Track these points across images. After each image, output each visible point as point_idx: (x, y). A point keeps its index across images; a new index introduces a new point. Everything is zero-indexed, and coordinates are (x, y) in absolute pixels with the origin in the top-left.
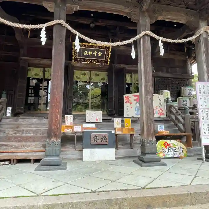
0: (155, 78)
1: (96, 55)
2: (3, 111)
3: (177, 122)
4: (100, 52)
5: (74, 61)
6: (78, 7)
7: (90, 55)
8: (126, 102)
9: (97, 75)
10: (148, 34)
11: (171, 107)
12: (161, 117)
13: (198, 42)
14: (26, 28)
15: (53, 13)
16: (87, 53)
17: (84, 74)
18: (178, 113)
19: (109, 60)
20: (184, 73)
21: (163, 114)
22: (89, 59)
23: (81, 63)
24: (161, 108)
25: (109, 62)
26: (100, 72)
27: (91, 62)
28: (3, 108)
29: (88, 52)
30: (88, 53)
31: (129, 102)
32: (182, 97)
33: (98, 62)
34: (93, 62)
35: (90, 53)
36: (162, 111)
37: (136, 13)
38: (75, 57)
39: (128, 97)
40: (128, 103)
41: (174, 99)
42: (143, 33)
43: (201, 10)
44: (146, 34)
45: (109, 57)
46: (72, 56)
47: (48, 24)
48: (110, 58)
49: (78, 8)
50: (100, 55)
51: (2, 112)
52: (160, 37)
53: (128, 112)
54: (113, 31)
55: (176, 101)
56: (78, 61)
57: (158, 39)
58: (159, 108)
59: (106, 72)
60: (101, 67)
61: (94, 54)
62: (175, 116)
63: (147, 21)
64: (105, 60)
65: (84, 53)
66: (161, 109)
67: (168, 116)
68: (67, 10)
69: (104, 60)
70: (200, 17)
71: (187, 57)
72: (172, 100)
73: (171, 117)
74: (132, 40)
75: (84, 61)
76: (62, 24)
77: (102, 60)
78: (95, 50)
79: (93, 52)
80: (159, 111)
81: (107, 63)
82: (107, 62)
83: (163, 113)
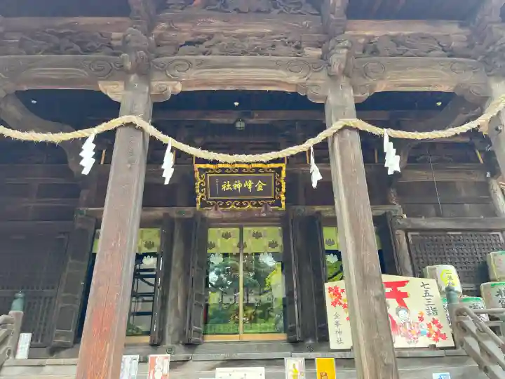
0: (409, 234)
1: (250, 188)
2: (9, 345)
3: (485, 360)
4: (260, 181)
5: (202, 207)
6: (176, 84)
7: (237, 189)
8: (334, 304)
9: (257, 236)
10: (352, 125)
11: (462, 314)
12: (438, 345)
13: (496, 132)
14: (50, 140)
15: (119, 104)
16: (229, 185)
17: (227, 236)
18: (484, 332)
19: (283, 198)
20: (486, 216)
21: (444, 337)
22: (235, 200)
23: (216, 209)
24: (436, 317)
25: (283, 203)
26: (265, 228)
27: (241, 205)
28: (11, 338)
29: (232, 183)
30: (232, 187)
31: (340, 304)
32: (495, 280)
33: (257, 205)
34: (244, 206)
35: (238, 186)
36: (439, 327)
37: (319, 82)
38: (202, 197)
39: (336, 288)
40: (337, 305)
41: (472, 287)
42: (337, 125)
43: (487, 56)
44: (345, 127)
45: (284, 190)
46: (196, 195)
47: (103, 127)
48: (285, 194)
49: (179, 88)
50: (260, 189)
51: (4, 348)
52: (385, 130)
53: (340, 332)
54: (287, 132)
55: (478, 293)
56: (209, 205)
57: (381, 135)
58: (428, 319)
59: (280, 228)
60: (264, 215)
61: (247, 187)
62: (479, 342)
63: (346, 95)
64: (274, 199)
65: (224, 187)
66: (435, 322)
67: (459, 343)
68: (152, 93)
69: (271, 199)
70: (487, 71)
71: (488, 175)
72: (465, 292)
73: (467, 344)
74: (310, 143)
75: (225, 206)
76: (136, 125)
77: (265, 200)
78: (247, 179)
79: (243, 182)
80: (429, 326)
81: (280, 206)
82: (278, 203)
83: (442, 332)
